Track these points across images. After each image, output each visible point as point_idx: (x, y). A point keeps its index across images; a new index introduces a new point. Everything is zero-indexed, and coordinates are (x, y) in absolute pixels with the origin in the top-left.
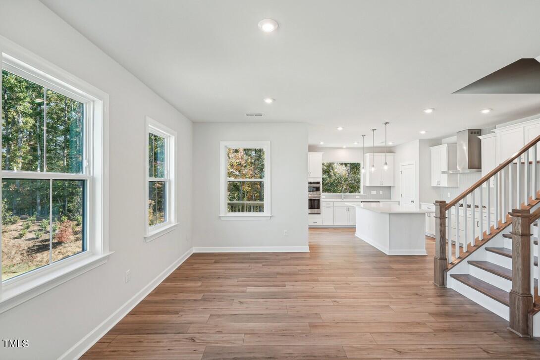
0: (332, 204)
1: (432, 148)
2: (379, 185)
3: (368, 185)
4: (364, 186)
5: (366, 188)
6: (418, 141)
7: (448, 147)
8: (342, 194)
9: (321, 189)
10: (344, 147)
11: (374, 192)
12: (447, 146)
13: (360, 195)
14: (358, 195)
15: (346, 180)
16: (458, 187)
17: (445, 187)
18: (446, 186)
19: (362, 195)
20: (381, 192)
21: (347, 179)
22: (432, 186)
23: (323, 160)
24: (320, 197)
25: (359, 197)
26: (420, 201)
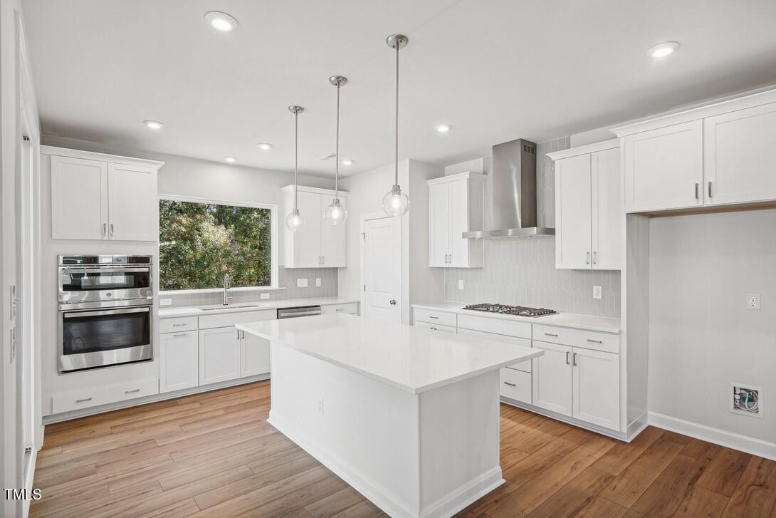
0: (192, 324)
1: (431, 182)
2: (315, 264)
3: (290, 264)
4: (281, 268)
5: (285, 271)
6: (408, 161)
7: (470, 180)
8: (222, 290)
9: (155, 279)
10: (230, 160)
11: (302, 283)
12: (468, 176)
13: (270, 292)
14: (265, 292)
15: (227, 254)
16: (481, 268)
17: (462, 269)
18: (466, 265)
19: (275, 291)
20: (318, 282)
21: (229, 252)
22: (431, 266)
23: (160, 190)
24: (150, 305)
25: (267, 296)
26: (411, 302)
